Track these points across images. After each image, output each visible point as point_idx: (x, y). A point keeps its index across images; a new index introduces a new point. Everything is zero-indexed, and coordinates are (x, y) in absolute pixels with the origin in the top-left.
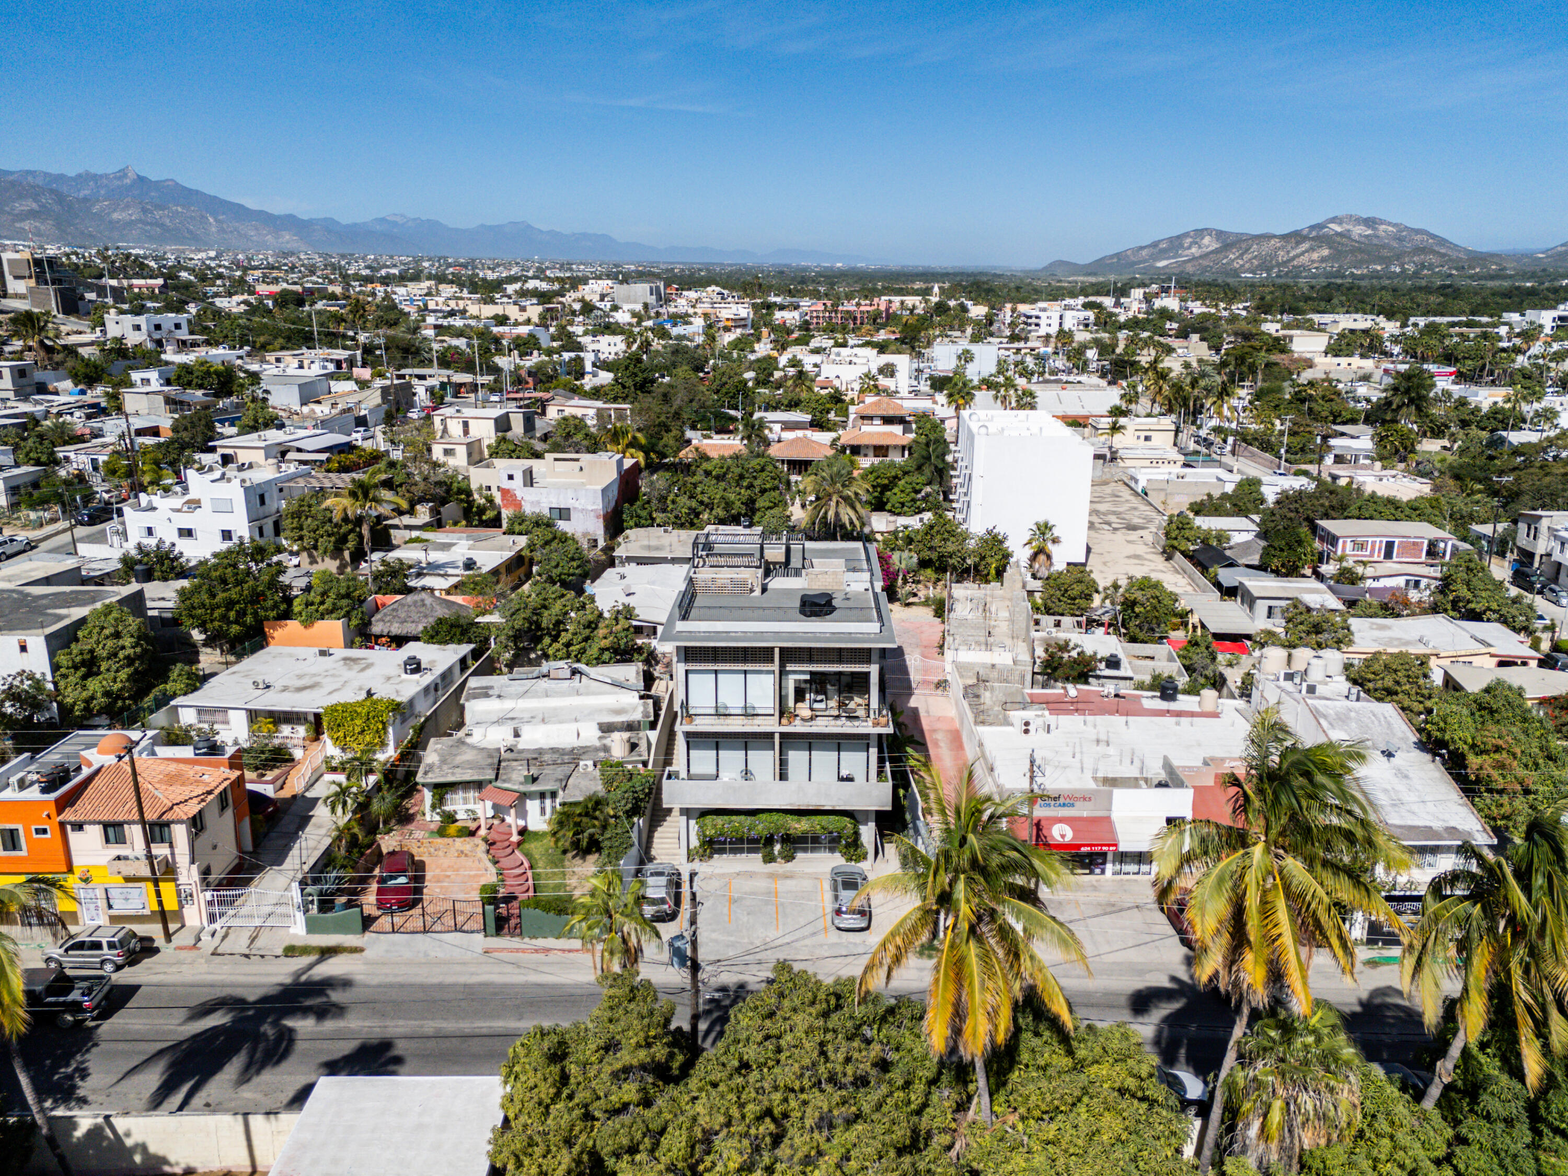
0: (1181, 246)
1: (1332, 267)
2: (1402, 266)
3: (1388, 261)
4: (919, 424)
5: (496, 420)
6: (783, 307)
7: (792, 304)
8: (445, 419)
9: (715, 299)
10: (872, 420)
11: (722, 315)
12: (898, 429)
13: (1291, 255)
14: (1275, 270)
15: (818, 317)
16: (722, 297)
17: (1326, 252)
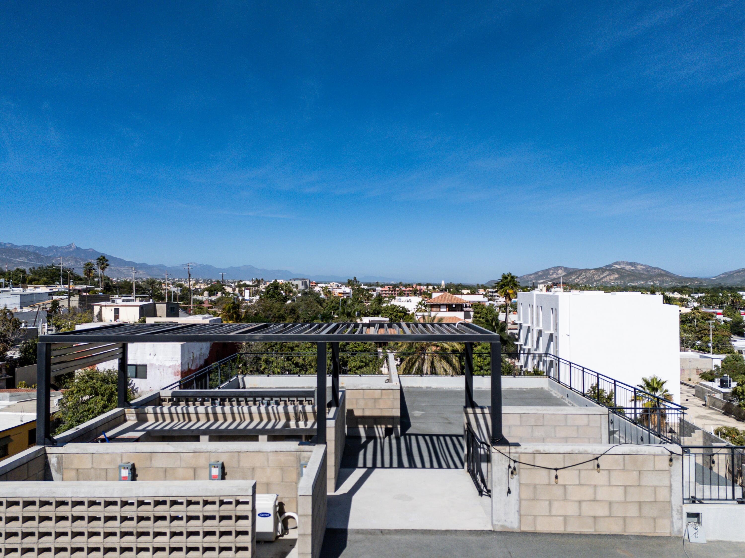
0: (548, 274)
1: (621, 282)
2: (653, 282)
3: (646, 280)
4: (476, 310)
5: (141, 307)
6: (368, 290)
7: (372, 289)
8: (101, 307)
9: (334, 287)
10: (440, 308)
11: (337, 292)
12: (460, 315)
13: (601, 277)
14: (595, 283)
15: (385, 294)
16: (338, 286)
17: (617, 276)
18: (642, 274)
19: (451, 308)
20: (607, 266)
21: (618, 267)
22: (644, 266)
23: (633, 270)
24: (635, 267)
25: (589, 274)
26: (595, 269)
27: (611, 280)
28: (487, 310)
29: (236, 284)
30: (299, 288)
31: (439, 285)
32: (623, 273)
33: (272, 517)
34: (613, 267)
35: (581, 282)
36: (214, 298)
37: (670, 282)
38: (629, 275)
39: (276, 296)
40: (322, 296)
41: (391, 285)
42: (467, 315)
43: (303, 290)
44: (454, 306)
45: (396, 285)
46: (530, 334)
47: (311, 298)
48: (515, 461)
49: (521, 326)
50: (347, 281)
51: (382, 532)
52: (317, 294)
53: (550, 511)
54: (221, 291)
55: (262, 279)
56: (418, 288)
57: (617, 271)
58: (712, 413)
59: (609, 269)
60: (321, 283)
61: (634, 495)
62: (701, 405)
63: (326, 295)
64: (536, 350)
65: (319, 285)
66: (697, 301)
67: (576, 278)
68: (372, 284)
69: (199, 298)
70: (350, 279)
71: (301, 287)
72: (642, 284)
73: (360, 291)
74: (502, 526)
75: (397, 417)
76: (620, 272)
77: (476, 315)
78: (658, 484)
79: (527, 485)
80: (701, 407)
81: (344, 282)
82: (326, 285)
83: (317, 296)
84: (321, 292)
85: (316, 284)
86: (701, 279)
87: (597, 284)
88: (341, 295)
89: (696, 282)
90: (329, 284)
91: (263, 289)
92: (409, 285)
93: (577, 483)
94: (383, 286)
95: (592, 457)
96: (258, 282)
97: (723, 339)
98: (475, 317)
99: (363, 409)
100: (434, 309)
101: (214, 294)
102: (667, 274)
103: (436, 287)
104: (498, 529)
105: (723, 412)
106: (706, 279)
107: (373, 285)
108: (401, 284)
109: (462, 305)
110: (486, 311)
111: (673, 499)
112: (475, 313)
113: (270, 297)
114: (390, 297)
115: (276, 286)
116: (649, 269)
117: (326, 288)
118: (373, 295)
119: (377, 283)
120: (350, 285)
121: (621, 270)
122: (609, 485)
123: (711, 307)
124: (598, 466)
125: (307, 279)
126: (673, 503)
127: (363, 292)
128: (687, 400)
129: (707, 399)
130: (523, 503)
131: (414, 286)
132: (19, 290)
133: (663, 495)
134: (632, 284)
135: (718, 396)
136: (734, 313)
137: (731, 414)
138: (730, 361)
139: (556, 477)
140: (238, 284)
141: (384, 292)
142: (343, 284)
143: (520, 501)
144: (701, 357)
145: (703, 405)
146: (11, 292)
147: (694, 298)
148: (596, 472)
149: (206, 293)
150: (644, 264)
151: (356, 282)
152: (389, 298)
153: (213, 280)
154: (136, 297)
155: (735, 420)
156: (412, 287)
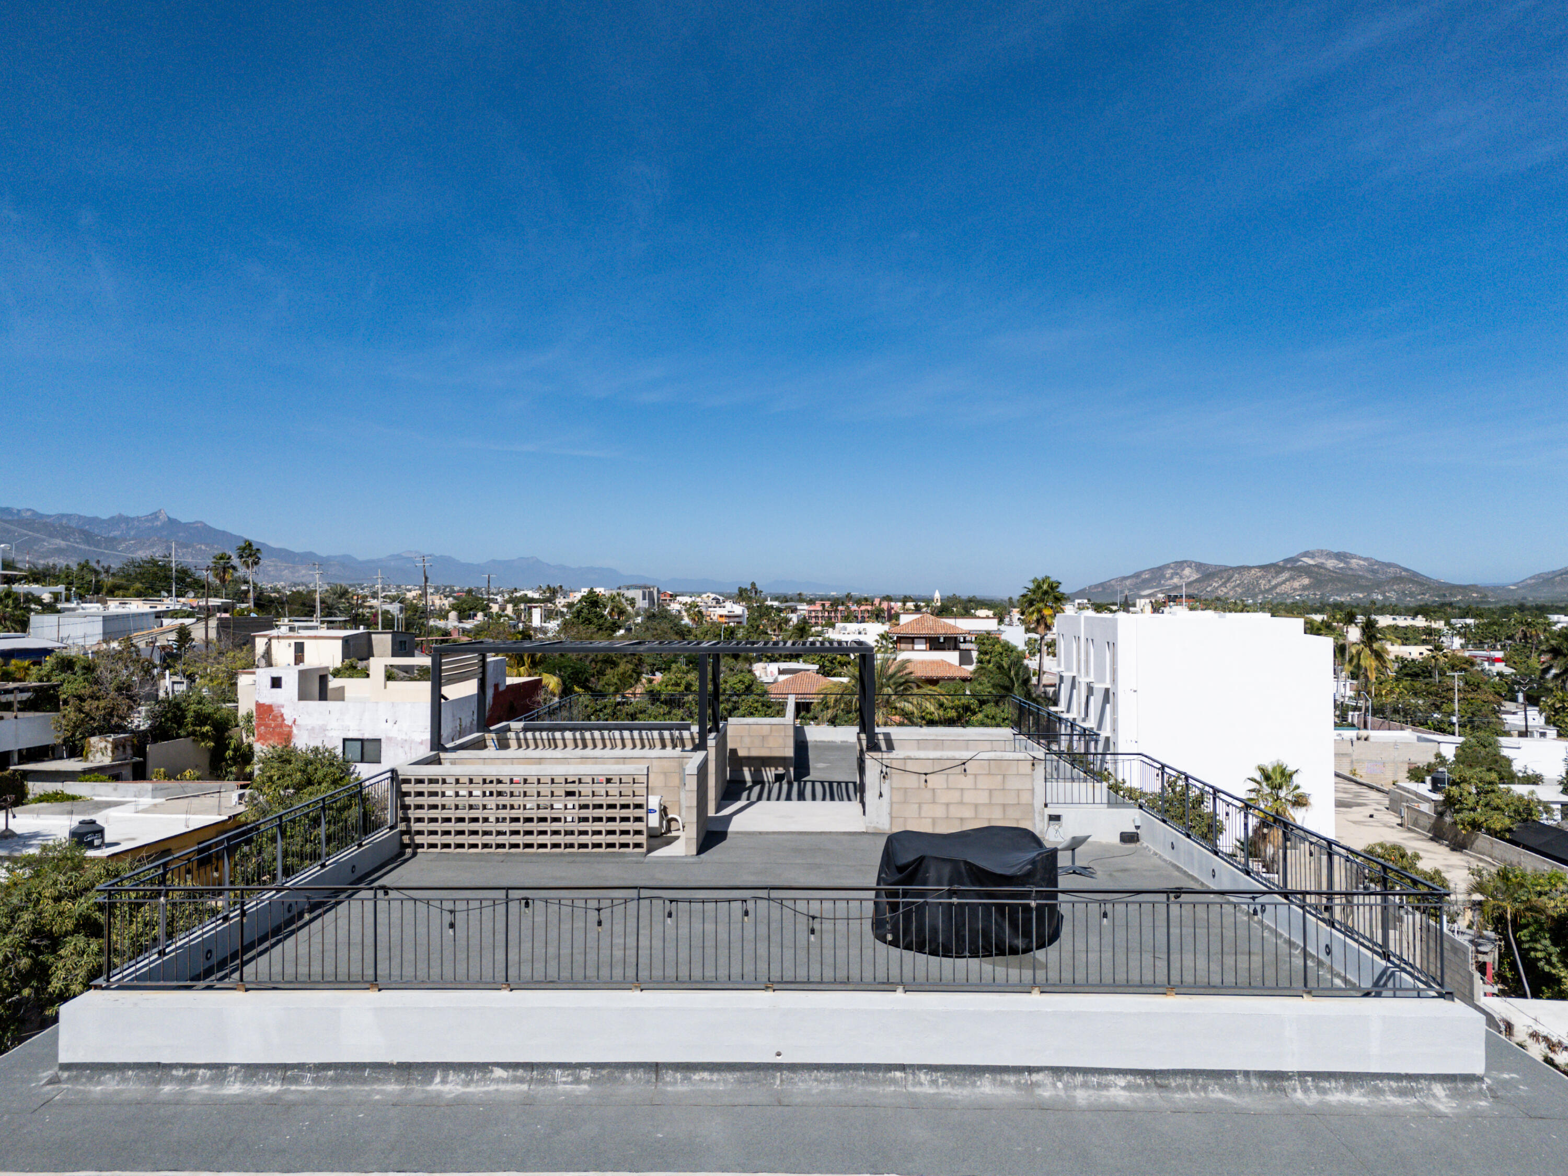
0: (1163, 576)
1: (1315, 594)
2: (1383, 594)
3: (1368, 589)
4: (983, 648)
5: (346, 641)
6: (780, 610)
7: (790, 607)
8: (270, 640)
9: (710, 604)
10: (913, 643)
11: (716, 613)
12: (952, 657)
13: (1273, 583)
14: (1260, 597)
15: (816, 617)
16: (718, 601)
17: (1306, 581)
18: (1361, 577)
19: (935, 643)
20: (1286, 561)
21: (1311, 562)
22: (1365, 559)
23: (1341, 568)
24: (1346, 563)
25: (1247, 577)
26: (1262, 567)
27: (1295, 590)
28: (1002, 647)
29: (507, 596)
30: (637, 606)
31: (929, 601)
32: (1321, 574)
33: (658, 813)
34: (1300, 563)
35: (1231, 593)
36: (469, 625)
37: (1419, 595)
38: (1332, 580)
39: (595, 620)
40: (686, 620)
41: (829, 600)
42: (965, 658)
43: (646, 610)
44: (942, 640)
45: (838, 599)
46: (1075, 691)
47: (665, 625)
48: (887, 767)
49: (1061, 678)
50: (737, 591)
51: (760, 833)
52: (676, 617)
53: (920, 814)
54: (482, 611)
55: (561, 587)
56: (885, 605)
57: (1306, 571)
58: (1410, 838)
59: (1292, 566)
60: (682, 595)
61: (999, 798)
62: (1395, 825)
63: (693, 619)
64: (1084, 720)
65: (678, 598)
66: (1459, 633)
67: (1220, 586)
68: (788, 598)
69: (441, 624)
70: (744, 587)
71: (642, 604)
72: (1361, 599)
73: (764, 611)
74: (874, 827)
75: (790, 758)
76: (1312, 572)
77: (982, 656)
78: (1020, 787)
79: (899, 789)
80: (1393, 827)
81: (730, 594)
82: (693, 598)
83: (676, 621)
84: (684, 613)
85: (673, 597)
86: (1486, 588)
87: (1265, 598)
88: (724, 620)
89: (1475, 595)
90: (700, 596)
91: (563, 606)
92: (866, 600)
93: (945, 786)
94: (811, 602)
95: (959, 762)
96: (553, 593)
97: (1483, 709)
98: (980, 661)
99: (749, 748)
100: (903, 646)
101: (469, 617)
102: (1414, 578)
103: (923, 604)
104: (870, 830)
105: (1430, 835)
106: (1495, 588)
107: (792, 600)
108: (849, 597)
109: (956, 638)
110: (1001, 650)
111: (1035, 802)
112: (981, 652)
113: (583, 622)
114: (826, 625)
115: (593, 601)
116: (1376, 567)
117: (694, 605)
118: (790, 620)
119: (800, 594)
120: (743, 600)
121: (1316, 569)
122: (976, 789)
123: (1486, 646)
124: (965, 770)
125: (653, 587)
126: (1035, 805)
127: (770, 614)
128: (1371, 816)
129: (1405, 812)
130: (894, 806)
131: (877, 602)
132: (94, 608)
133: (1025, 798)
134: (1338, 598)
135: (1425, 808)
136: (1528, 657)
137: (1442, 839)
138: (1470, 748)
139: (926, 781)
140: (511, 597)
141: (813, 614)
142: (728, 597)
143: (891, 804)
144: (1420, 739)
145: (1398, 825)
146: (81, 611)
147: (1454, 629)
148: (962, 776)
149: (453, 615)
150: (1365, 556)
151: (756, 593)
152: (823, 626)
153: (456, 589)
154: (322, 622)
155: (1448, 849)
156: (872, 605)
